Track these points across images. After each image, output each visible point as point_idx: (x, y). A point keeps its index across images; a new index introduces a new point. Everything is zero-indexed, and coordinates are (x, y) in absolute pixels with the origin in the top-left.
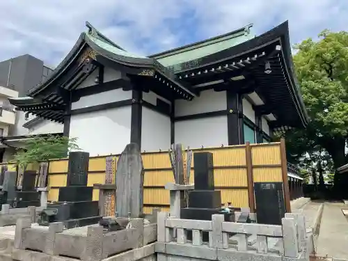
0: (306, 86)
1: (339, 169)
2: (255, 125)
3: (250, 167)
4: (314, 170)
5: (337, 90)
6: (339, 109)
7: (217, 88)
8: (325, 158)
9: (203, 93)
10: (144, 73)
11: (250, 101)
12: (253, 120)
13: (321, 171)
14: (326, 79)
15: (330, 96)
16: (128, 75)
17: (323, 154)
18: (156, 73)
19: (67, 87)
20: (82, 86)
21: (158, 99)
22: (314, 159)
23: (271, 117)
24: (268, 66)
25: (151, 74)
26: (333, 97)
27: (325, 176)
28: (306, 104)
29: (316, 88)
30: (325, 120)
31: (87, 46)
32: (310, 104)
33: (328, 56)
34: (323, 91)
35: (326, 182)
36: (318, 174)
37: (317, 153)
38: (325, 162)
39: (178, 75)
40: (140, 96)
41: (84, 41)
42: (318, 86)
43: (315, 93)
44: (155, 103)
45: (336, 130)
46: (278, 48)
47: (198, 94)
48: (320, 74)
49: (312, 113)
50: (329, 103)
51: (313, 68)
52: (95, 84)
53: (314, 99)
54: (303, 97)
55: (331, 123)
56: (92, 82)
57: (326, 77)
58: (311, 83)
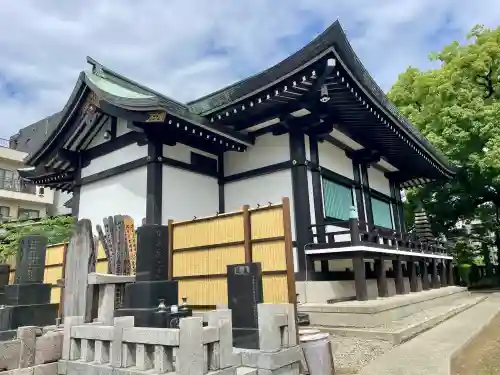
0: (449, 114)
2: (353, 182)
7: (277, 130)
10: (153, 119)
11: (340, 146)
14: (479, 102)
15: (487, 127)
16: (136, 124)
19: (73, 148)
20: (93, 145)
21: (192, 154)
23: (390, 167)
24: (324, 90)
25: (161, 118)
26: (491, 128)
29: (464, 116)
30: (481, 163)
31: (89, 90)
32: (456, 142)
33: (479, 64)
34: (477, 119)
39: (208, 117)
40: (159, 152)
41: (84, 84)
42: (466, 113)
43: (464, 124)
44: (187, 160)
46: (331, 62)
48: (469, 94)
49: (462, 156)
50: (487, 137)
51: (457, 85)
52: (106, 141)
53: (463, 133)
55: (491, 168)
56: (102, 138)
57: (480, 99)
58: (456, 109)
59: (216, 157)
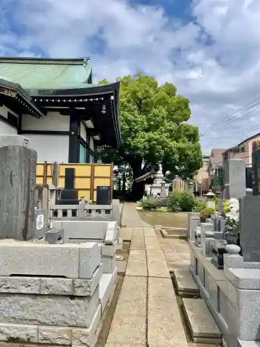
0: (123, 115)
1: (136, 179)
2: (86, 144)
3: (92, 177)
4: (120, 179)
5: (142, 122)
6: (141, 137)
7: (63, 112)
8: (128, 171)
9: (49, 113)
10: (7, 93)
11: (85, 125)
12: (85, 139)
13: (125, 181)
14: (136, 112)
15: (138, 127)
17: (127, 167)
18: (18, 95)
21: (9, 113)
22: (120, 171)
23: (97, 138)
24: (104, 108)
25: (14, 95)
27: (126, 184)
28: (122, 129)
30: (132, 144)
32: (124, 130)
33: (140, 95)
34: (134, 121)
35: (126, 189)
36: (122, 182)
37: (123, 166)
38: (128, 173)
42: (130, 117)
43: (128, 122)
44: (6, 116)
45: (139, 152)
46: (112, 98)
47: (45, 114)
48: (133, 108)
49: (125, 137)
50: (136, 131)
51: (129, 101)
53: (127, 127)
54: (121, 124)
55: (136, 146)
58: (126, 114)
59: (17, 116)
